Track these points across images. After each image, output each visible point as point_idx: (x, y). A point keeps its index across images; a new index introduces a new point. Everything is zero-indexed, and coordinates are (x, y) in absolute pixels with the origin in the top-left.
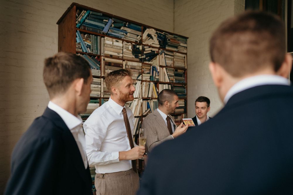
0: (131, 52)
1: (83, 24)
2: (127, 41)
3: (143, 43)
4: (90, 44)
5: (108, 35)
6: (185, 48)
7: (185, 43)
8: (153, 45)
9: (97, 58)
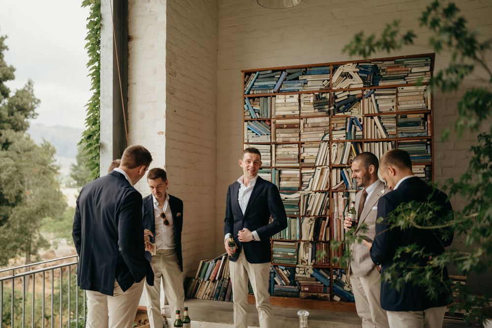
0: (313, 106)
1: (252, 89)
2: (308, 91)
3: (333, 88)
4: (259, 108)
5: (279, 92)
6: (427, 73)
7: (426, 65)
8: (352, 87)
9: (267, 122)
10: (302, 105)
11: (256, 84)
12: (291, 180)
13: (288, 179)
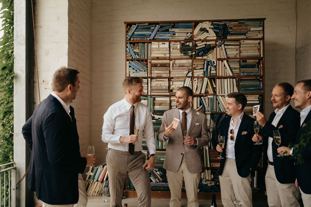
0: (179, 51)
1: (132, 36)
2: (175, 40)
3: (195, 39)
4: (138, 51)
5: (154, 40)
6: (260, 32)
7: (260, 26)
8: (208, 38)
9: (144, 62)
10: (171, 50)
11: (136, 33)
12: (163, 105)
13: (160, 104)
